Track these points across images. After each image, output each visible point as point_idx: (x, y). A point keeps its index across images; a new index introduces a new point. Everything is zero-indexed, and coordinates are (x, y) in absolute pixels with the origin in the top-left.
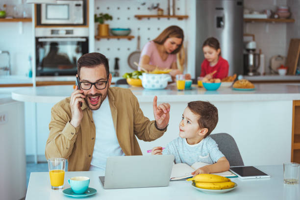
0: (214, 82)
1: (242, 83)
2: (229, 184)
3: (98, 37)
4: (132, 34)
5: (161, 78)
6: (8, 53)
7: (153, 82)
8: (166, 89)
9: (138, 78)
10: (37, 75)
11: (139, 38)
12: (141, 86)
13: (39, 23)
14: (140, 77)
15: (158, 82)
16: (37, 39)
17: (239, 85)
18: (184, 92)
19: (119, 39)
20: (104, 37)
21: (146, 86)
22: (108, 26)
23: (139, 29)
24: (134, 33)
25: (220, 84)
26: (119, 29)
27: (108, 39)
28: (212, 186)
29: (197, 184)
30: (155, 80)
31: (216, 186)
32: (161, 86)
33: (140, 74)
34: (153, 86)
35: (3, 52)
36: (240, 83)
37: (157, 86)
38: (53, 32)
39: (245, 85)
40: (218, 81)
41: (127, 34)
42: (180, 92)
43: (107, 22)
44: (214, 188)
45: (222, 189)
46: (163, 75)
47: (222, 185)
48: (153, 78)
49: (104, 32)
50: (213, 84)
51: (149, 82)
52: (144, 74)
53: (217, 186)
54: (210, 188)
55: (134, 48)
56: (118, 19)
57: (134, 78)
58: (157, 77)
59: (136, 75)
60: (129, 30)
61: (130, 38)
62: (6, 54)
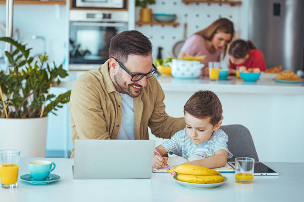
0: (252, 72)
1: (286, 74)
2: (216, 178)
3: (139, 23)
4: (177, 21)
5: (192, 65)
6: (43, 38)
7: (183, 70)
8: (198, 78)
9: (169, 66)
10: (70, 63)
11: (186, 26)
12: (170, 75)
13: (74, 6)
14: (170, 64)
15: (188, 70)
16: (71, 22)
17: (283, 77)
18: (217, 82)
19: (163, 26)
20: (146, 23)
21: (176, 74)
22: (150, 11)
23: (186, 15)
24: (181, 20)
25: (260, 74)
26: (163, 15)
27: (152, 25)
28: (194, 178)
29: (179, 177)
30: (185, 68)
31: (198, 180)
32: (192, 74)
33: (170, 60)
34: (183, 74)
35: (38, 37)
36: (284, 74)
37: (188, 75)
38: (89, 16)
39: (289, 76)
40: (257, 71)
41: (172, 21)
42: (212, 82)
43: (149, 7)
44: (197, 182)
45: (206, 183)
46: (195, 63)
47: (207, 179)
48: (184, 65)
49: (146, 18)
50: (251, 74)
51: (178, 69)
52: (174, 61)
53: (201, 179)
54: (192, 182)
55: (180, 37)
56: (163, 3)
57: (165, 66)
58: (188, 64)
59: (167, 62)
60: (175, 17)
61: (176, 25)
62: (41, 40)
